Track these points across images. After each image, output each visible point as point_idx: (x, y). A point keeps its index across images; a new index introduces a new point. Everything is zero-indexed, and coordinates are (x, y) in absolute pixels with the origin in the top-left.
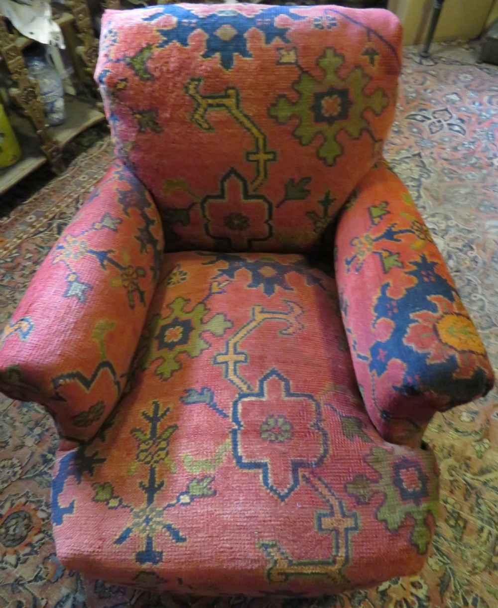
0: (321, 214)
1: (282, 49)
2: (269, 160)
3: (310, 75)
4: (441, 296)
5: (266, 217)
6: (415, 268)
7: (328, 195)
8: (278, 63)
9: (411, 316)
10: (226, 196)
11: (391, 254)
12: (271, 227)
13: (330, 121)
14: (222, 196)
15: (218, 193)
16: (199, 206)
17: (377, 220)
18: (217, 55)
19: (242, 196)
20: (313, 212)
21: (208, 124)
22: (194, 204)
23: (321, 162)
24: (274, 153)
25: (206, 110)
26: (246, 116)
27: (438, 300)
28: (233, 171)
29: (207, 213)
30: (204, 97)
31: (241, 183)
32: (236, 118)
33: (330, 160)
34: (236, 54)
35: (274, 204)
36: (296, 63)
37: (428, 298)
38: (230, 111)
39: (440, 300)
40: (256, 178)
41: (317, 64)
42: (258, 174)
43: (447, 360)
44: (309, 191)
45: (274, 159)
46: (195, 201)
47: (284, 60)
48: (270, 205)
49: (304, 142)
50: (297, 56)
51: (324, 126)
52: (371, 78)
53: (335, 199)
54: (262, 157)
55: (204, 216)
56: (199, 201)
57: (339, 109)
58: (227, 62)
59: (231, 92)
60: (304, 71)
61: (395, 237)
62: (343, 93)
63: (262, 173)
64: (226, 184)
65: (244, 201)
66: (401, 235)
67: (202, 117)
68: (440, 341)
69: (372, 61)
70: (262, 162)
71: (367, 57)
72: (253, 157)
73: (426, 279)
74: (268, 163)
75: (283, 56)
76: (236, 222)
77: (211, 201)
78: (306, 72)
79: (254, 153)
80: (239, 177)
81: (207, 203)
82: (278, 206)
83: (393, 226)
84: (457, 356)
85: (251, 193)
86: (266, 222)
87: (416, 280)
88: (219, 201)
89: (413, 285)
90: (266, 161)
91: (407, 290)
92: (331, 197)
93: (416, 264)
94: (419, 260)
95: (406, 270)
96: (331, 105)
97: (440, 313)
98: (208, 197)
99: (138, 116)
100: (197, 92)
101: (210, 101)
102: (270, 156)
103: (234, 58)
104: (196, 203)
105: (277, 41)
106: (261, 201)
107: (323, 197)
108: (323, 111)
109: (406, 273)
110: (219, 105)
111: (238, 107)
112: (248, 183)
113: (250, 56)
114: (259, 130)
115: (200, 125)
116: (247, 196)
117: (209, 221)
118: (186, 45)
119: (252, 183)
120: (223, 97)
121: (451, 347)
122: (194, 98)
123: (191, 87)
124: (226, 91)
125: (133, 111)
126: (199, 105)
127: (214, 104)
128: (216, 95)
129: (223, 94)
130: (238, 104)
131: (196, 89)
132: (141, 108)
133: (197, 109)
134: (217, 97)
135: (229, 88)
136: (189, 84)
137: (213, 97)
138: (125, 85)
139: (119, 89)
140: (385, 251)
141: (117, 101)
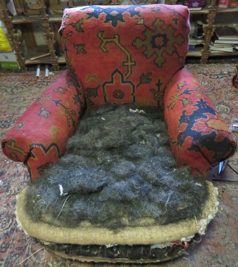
0: (157, 90)
1: (138, 19)
2: (133, 65)
3: (150, 29)
4: (209, 113)
5: (132, 92)
6: (197, 103)
7: (159, 81)
8: (136, 24)
9: (195, 121)
10: (114, 82)
11: (187, 99)
12: (134, 97)
13: (159, 47)
14: (112, 82)
15: (111, 80)
16: (102, 87)
17: (181, 88)
18: (111, 21)
19: (121, 81)
20: (153, 89)
21: (106, 50)
22: (100, 86)
23: (156, 66)
24: (135, 62)
25: (105, 44)
26: (122, 46)
27: (207, 114)
28: (117, 70)
29: (105, 91)
30: (104, 39)
31: (120, 76)
32: (118, 46)
33: (160, 65)
34: (119, 21)
35: (135, 86)
36: (144, 24)
37: (203, 114)
38: (116, 44)
39: (209, 115)
40: (127, 73)
41: (153, 24)
42: (128, 72)
43: (211, 133)
44: (151, 79)
45: (135, 65)
46: (100, 85)
47: (138, 23)
48: (134, 86)
49: (148, 57)
50: (144, 21)
51: (157, 50)
52: (176, 30)
53: (163, 83)
54: (129, 64)
55: (104, 92)
56: (102, 85)
57: (163, 42)
58: (114, 24)
59: (116, 36)
60: (147, 28)
61: (189, 93)
62: (164, 36)
63: (130, 71)
64: (114, 76)
65: (122, 84)
66: (191, 92)
67: (104, 47)
68: (208, 127)
69: (176, 23)
70: (129, 66)
71: (174, 21)
72: (125, 64)
73: (202, 107)
74: (132, 66)
75: (138, 21)
76: (118, 94)
77: (107, 84)
78: (148, 28)
79: (126, 62)
80: (120, 73)
81: (106, 85)
82: (137, 87)
83: (188, 89)
84: (216, 131)
85: (125, 80)
86: (132, 94)
87: (197, 108)
88: (111, 84)
89: (197, 110)
90: (131, 66)
91: (194, 111)
92: (161, 82)
93: (198, 102)
94: (199, 100)
95: (194, 104)
96: (159, 41)
97: (208, 118)
98: (106, 83)
99: (76, 47)
100: (102, 36)
101: (107, 40)
102: (134, 63)
103: (118, 22)
104: (101, 85)
105: (136, 16)
106: (129, 84)
107: (157, 82)
108: (156, 44)
109: (193, 106)
110: (111, 42)
111: (119, 42)
112: (124, 76)
113: (124, 22)
114: (128, 52)
115: (103, 50)
116: (123, 82)
117: (106, 94)
118: (98, 18)
119: (125, 76)
121: (213, 129)
122: (100, 39)
123: (99, 35)
124: (114, 36)
125: (74, 45)
126: (103, 42)
127: (109, 41)
128: (110, 37)
129: (113, 37)
130: (119, 41)
131: (101, 35)
132: (78, 43)
133: (102, 43)
134: (110, 38)
135: (115, 34)
136: (98, 33)
137: (108, 38)
138: (72, 34)
139: (69, 36)
140: (184, 98)
141: (68, 41)
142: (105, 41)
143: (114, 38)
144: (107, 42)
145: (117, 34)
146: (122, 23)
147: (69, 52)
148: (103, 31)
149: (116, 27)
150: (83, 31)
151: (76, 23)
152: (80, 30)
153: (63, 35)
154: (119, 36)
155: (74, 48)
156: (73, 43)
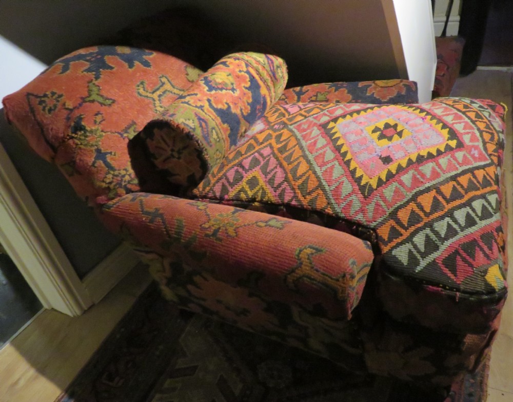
6: (334, 88)
9: (368, 95)
11: (316, 96)
18: (136, 63)
25: (159, 100)
26: (181, 90)
27: (362, 84)
30: (153, 92)
32: (177, 94)
34: (144, 56)
37: (359, 86)
38: (171, 92)
59: (163, 80)
61: (303, 92)
67: (162, 107)
68: (391, 87)
73: (346, 86)
87: (343, 89)
89: (346, 90)
91: (348, 93)
93: (331, 87)
95: (333, 91)
97: (373, 84)
99: (126, 135)
100: (147, 91)
101: (158, 93)
109: (335, 92)
110: (164, 93)
111: (174, 87)
120: (161, 86)
122: (147, 97)
123: (141, 91)
124: (161, 81)
125: (120, 134)
126: (154, 100)
127: (161, 93)
128: (158, 86)
129: (161, 83)
130: (172, 85)
131: (144, 90)
132: (123, 127)
133: (155, 103)
135: (160, 77)
136: (138, 89)
137: (158, 89)
138: (103, 117)
139: (100, 123)
140: (311, 98)
141: (104, 134)
142: (155, 96)
143: (163, 84)
144: (160, 96)
145: (163, 76)
146: (151, 56)
147: (115, 155)
148: (142, 83)
149: (152, 67)
150: (114, 101)
151: (90, 95)
152: (109, 102)
153: (88, 129)
154: (166, 77)
155: (124, 139)
156: (116, 132)
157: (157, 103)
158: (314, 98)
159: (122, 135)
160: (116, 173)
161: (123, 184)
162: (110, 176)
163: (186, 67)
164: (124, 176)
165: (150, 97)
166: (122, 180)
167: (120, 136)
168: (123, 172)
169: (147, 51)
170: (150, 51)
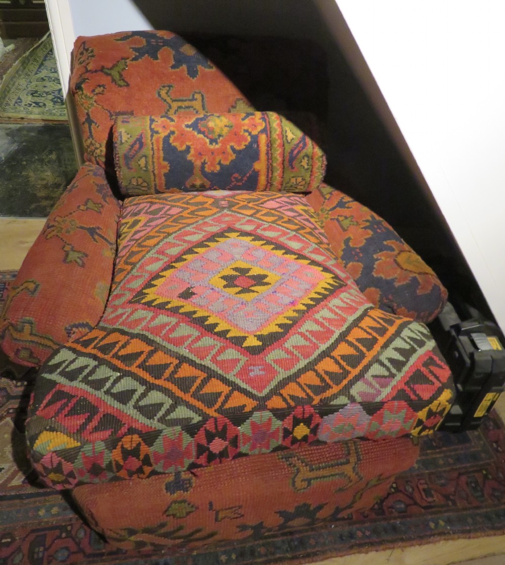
4: (394, 241)
6: (368, 224)
9: (375, 256)
11: (346, 218)
17: (327, 196)
18: (184, 67)
25: (176, 110)
27: (393, 243)
30: (175, 101)
34: (200, 66)
37: (385, 243)
38: (197, 112)
39: (395, 244)
43: (411, 280)
58: (192, 72)
59: (197, 96)
61: (347, 205)
66: (351, 203)
68: (402, 268)
73: (379, 231)
83: (343, 198)
84: (417, 275)
87: (370, 232)
89: (370, 236)
91: (366, 239)
93: (367, 221)
94: (369, 218)
95: (362, 226)
97: (396, 252)
100: (169, 96)
103: (198, 69)
109: (362, 228)
110: (187, 107)
111: (204, 109)
113: (211, 68)
118: (157, 59)
120: (190, 100)
121: (411, 271)
122: (165, 100)
123: (163, 93)
124: (193, 96)
125: (110, 113)
126: (170, 107)
127: (184, 106)
128: (184, 98)
129: (191, 98)
130: (203, 106)
131: (167, 93)
132: (118, 111)
133: (168, 110)
134: (185, 101)
135: (196, 93)
136: (160, 89)
137: (182, 101)
138: (103, 91)
139: (97, 94)
140: (341, 216)
141: (95, 104)
142: (175, 105)
143: (194, 99)
144: (180, 107)
145: (199, 93)
146: (207, 70)
147: (98, 127)
148: (169, 86)
149: (195, 78)
150: (128, 85)
151: (111, 69)
152: (122, 83)
153: (84, 92)
154: (202, 96)
155: (111, 119)
156: (107, 110)
157: (172, 111)
158: (341, 219)
159: (111, 116)
160: (93, 142)
161: (95, 155)
162: (89, 141)
163: (238, 100)
164: (96, 148)
165: (168, 103)
166: (94, 151)
167: (109, 114)
168: (98, 145)
169: (209, 63)
170: (212, 65)
